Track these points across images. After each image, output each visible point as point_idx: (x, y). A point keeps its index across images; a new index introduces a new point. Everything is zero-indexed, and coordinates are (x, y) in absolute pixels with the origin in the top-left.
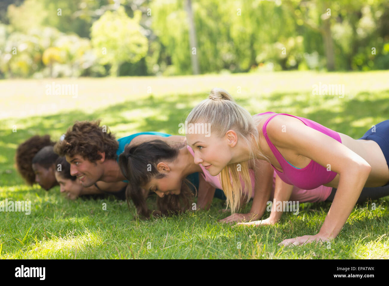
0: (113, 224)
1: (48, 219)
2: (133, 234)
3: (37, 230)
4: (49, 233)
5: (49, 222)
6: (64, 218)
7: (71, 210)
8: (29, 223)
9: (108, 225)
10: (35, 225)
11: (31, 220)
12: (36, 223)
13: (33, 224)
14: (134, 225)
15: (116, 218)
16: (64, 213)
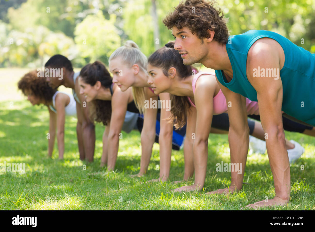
0: (88, 191)
1: (37, 185)
2: (103, 200)
3: (28, 195)
4: (38, 198)
5: (38, 188)
6: (50, 185)
7: (55, 179)
8: (21, 189)
9: (84, 191)
10: (26, 190)
11: (23, 186)
12: (27, 188)
13: (25, 190)
14: (104, 192)
15: (90, 186)
16: (49, 181)
